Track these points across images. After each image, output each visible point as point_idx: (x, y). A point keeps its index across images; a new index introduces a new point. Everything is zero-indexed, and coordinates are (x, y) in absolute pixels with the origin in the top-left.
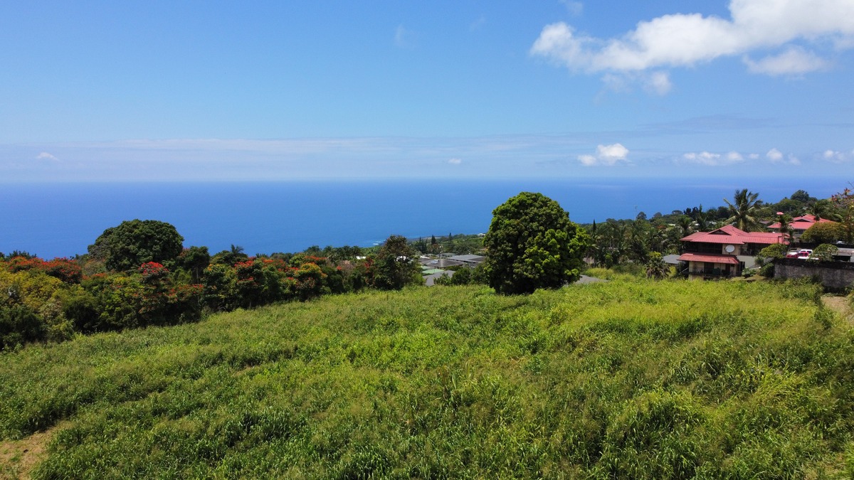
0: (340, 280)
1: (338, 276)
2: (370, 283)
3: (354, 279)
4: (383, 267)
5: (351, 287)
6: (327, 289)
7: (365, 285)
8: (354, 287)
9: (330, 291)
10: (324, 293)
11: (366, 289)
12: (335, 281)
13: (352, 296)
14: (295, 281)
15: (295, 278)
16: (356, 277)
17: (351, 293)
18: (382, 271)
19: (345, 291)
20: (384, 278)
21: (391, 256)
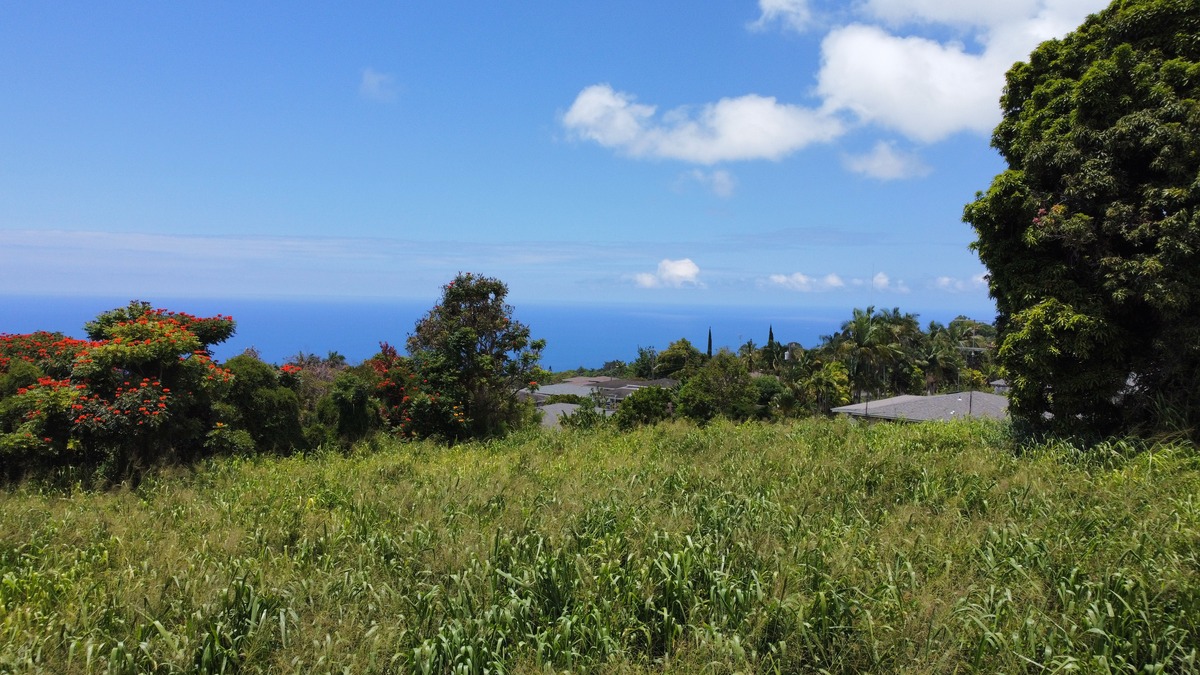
0: (289, 407)
1: (285, 392)
2: (395, 423)
3: (341, 402)
4: (439, 370)
5: (329, 434)
6: (242, 437)
7: (378, 424)
8: (341, 431)
9: (251, 443)
10: (226, 450)
11: (382, 438)
12: (271, 407)
13: (332, 466)
14: (70, 394)
15: (77, 379)
16: (350, 395)
17: (332, 455)
18: (436, 383)
19: (307, 446)
20: (443, 404)
21: (465, 335)
